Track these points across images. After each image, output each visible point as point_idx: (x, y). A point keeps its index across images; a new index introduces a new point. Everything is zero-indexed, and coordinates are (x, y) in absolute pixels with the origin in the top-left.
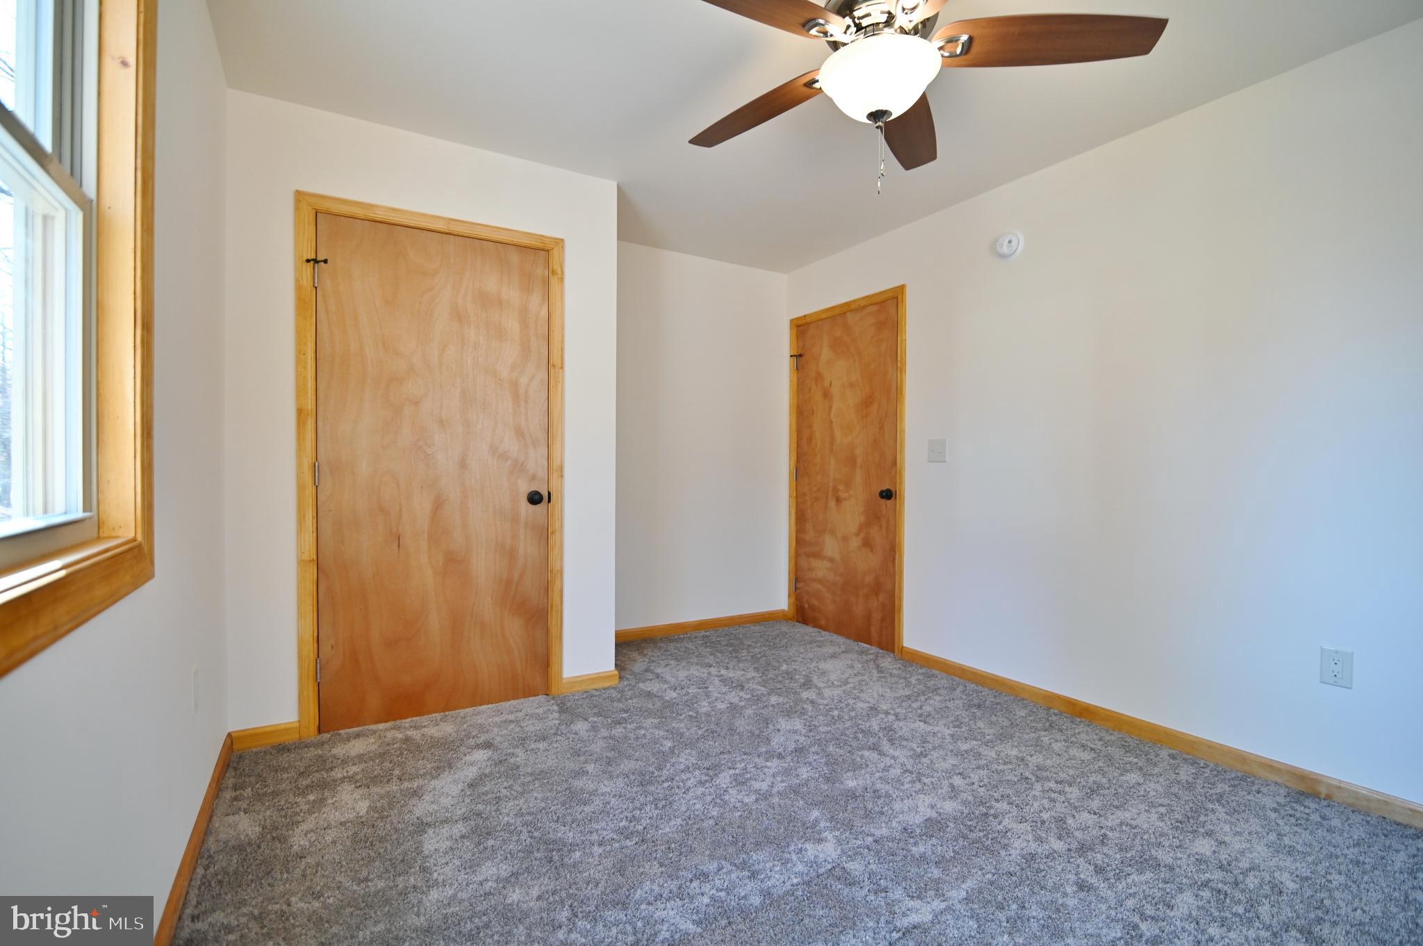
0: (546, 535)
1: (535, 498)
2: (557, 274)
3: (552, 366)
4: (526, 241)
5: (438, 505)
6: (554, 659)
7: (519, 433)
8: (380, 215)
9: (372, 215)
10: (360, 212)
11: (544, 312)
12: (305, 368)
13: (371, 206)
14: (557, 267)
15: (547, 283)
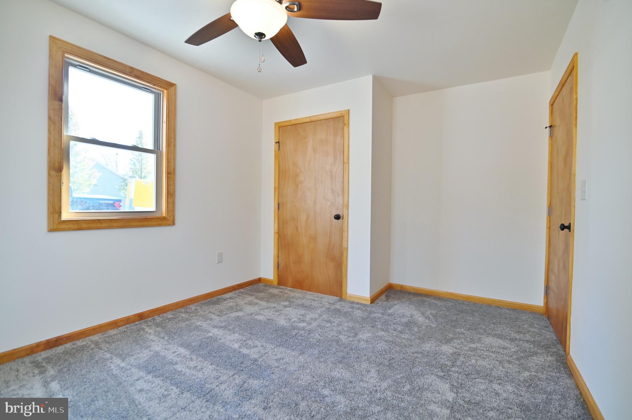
0: (342, 233)
1: (337, 217)
2: (346, 125)
3: (345, 163)
4: (335, 115)
5: (308, 218)
6: (344, 284)
7: (333, 191)
8: (293, 123)
9: (291, 123)
10: (288, 124)
11: (342, 142)
12: (276, 175)
13: (290, 121)
14: (346, 122)
15: (343, 129)
